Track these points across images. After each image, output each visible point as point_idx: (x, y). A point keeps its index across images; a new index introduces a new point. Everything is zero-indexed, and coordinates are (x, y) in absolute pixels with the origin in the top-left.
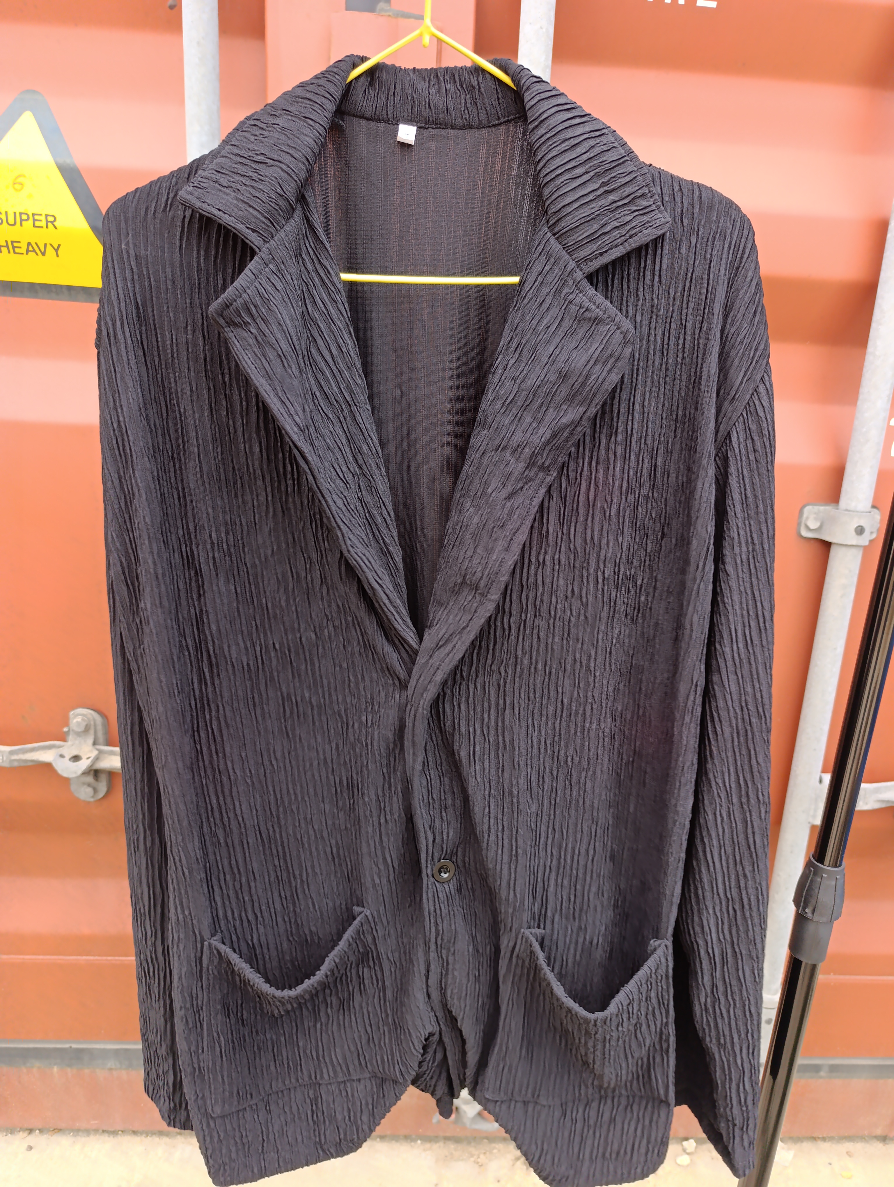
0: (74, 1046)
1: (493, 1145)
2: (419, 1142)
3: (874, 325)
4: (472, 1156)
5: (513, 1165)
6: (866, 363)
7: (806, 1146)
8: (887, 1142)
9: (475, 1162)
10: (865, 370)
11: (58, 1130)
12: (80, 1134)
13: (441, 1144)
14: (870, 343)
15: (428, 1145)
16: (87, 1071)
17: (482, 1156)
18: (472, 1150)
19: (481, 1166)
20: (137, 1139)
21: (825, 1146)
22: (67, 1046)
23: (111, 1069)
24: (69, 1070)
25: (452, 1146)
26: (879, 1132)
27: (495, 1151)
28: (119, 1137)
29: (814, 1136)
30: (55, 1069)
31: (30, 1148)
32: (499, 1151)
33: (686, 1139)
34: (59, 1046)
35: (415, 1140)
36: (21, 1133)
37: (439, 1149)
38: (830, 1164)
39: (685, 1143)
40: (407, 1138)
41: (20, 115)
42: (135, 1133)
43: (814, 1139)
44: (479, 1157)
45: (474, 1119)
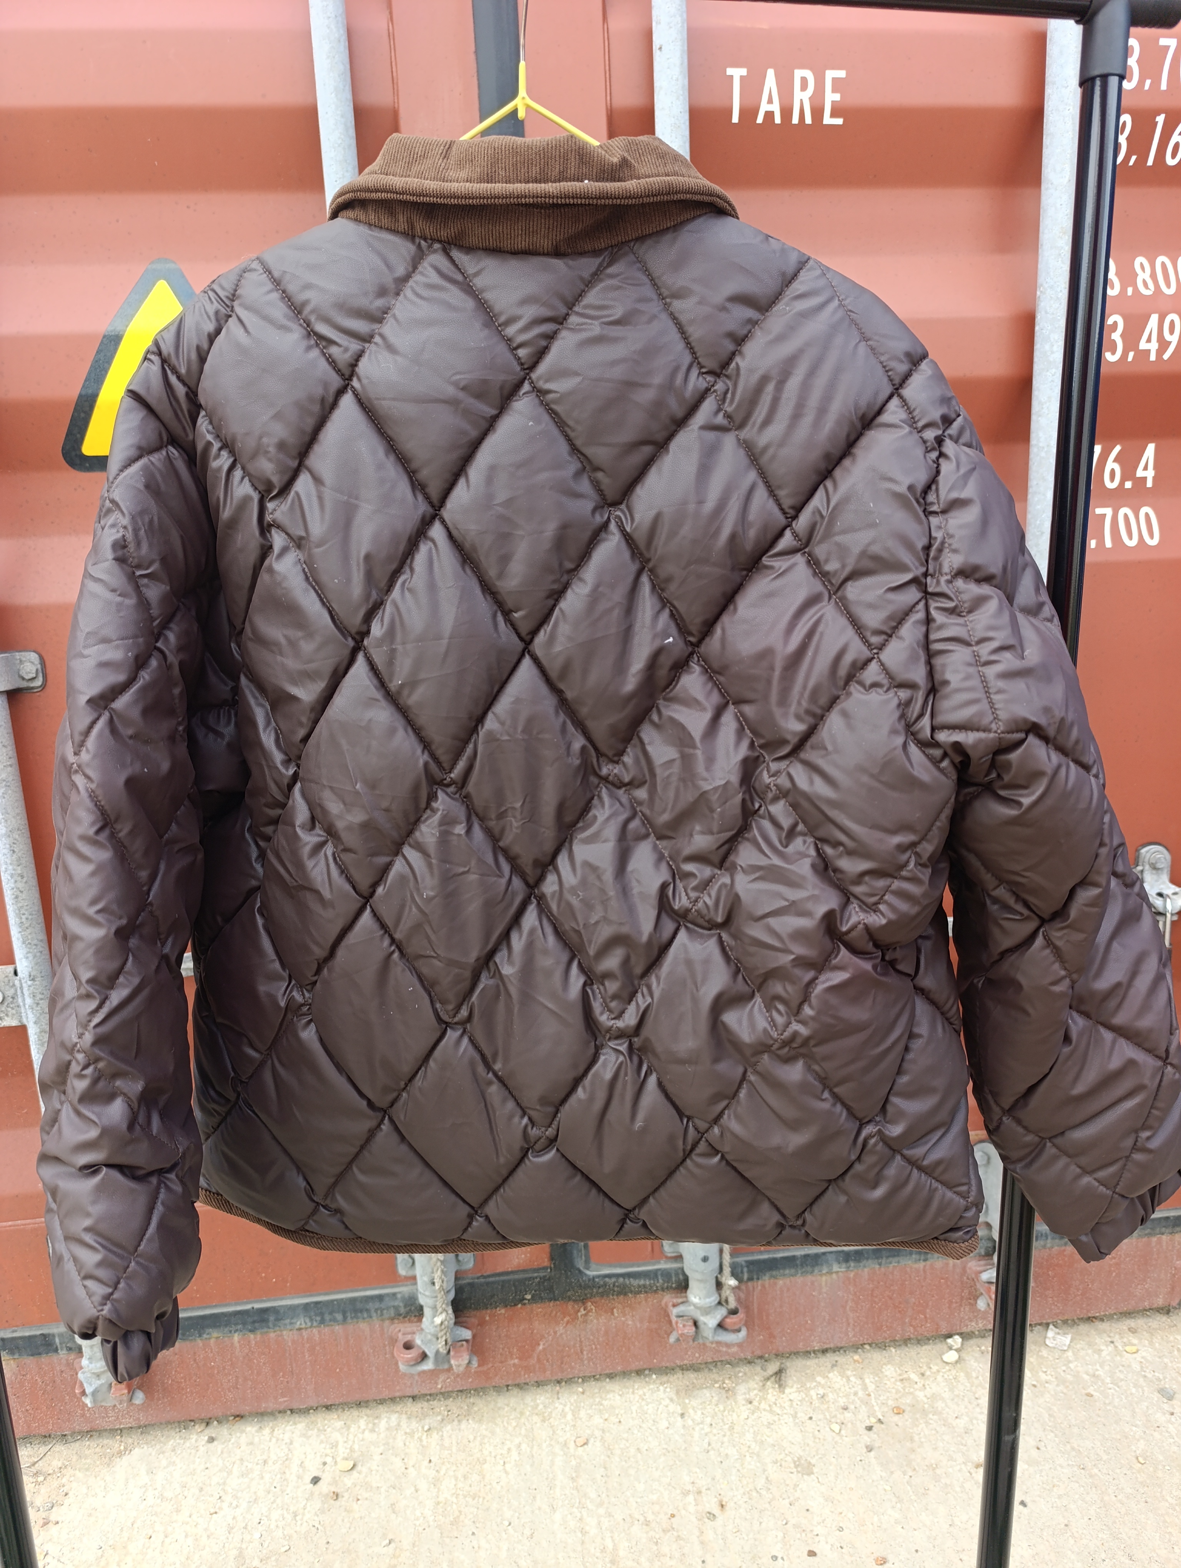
0: (257, 1306)
1: (737, 1369)
2: (654, 1376)
3: (1034, 418)
4: (716, 1382)
5: (764, 1385)
6: (1032, 456)
7: (1084, 1328)
8: (1171, 1314)
9: (720, 1387)
10: (1031, 463)
11: (239, 1417)
12: (266, 1418)
13: (679, 1375)
14: (1033, 436)
15: (665, 1378)
16: (272, 1335)
17: (727, 1381)
18: (715, 1376)
19: (727, 1391)
20: (333, 1415)
21: (1105, 1326)
22: (248, 1307)
23: (300, 1329)
24: (252, 1336)
25: (692, 1375)
26: (1160, 1302)
27: (740, 1375)
28: (312, 1415)
29: (1090, 1315)
30: (236, 1337)
31: (211, 1440)
32: (745, 1374)
33: (950, 1336)
34: (239, 1308)
35: (650, 1375)
36: (197, 1427)
37: (680, 1379)
38: (1112, 1342)
39: (950, 1341)
40: (639, 1372)
41: (154, 285)
42: (328, 1407)
43: (1090, 1319)
44: (724, 1383)
45: (715, 1329)
